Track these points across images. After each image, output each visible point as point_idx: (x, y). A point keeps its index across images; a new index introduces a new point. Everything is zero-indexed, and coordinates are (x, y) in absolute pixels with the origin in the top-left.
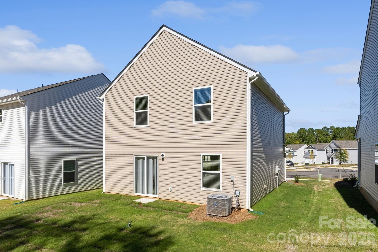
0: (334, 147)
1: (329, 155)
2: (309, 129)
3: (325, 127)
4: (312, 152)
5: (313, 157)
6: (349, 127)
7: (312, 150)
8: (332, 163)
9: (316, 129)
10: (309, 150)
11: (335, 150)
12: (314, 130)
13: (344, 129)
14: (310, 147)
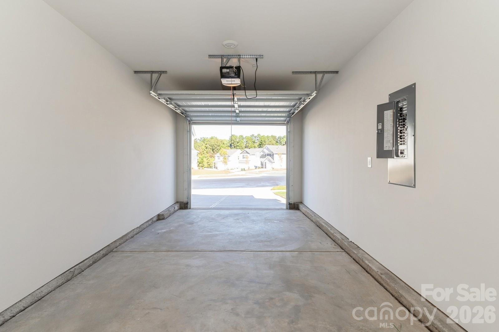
0: (267, 152)
1: (263, 160)
2: (239, 136)
3: (253, 135)
4: (247, 158)
5: (247, 162)
6: (272, 136)
7: (246, 154)
8: (265, 168)
9: (246, 137)
10: (244, 154)
11: (268, 155)
12: (244, 137)
13: (268, 137)
14: (245, 151)
